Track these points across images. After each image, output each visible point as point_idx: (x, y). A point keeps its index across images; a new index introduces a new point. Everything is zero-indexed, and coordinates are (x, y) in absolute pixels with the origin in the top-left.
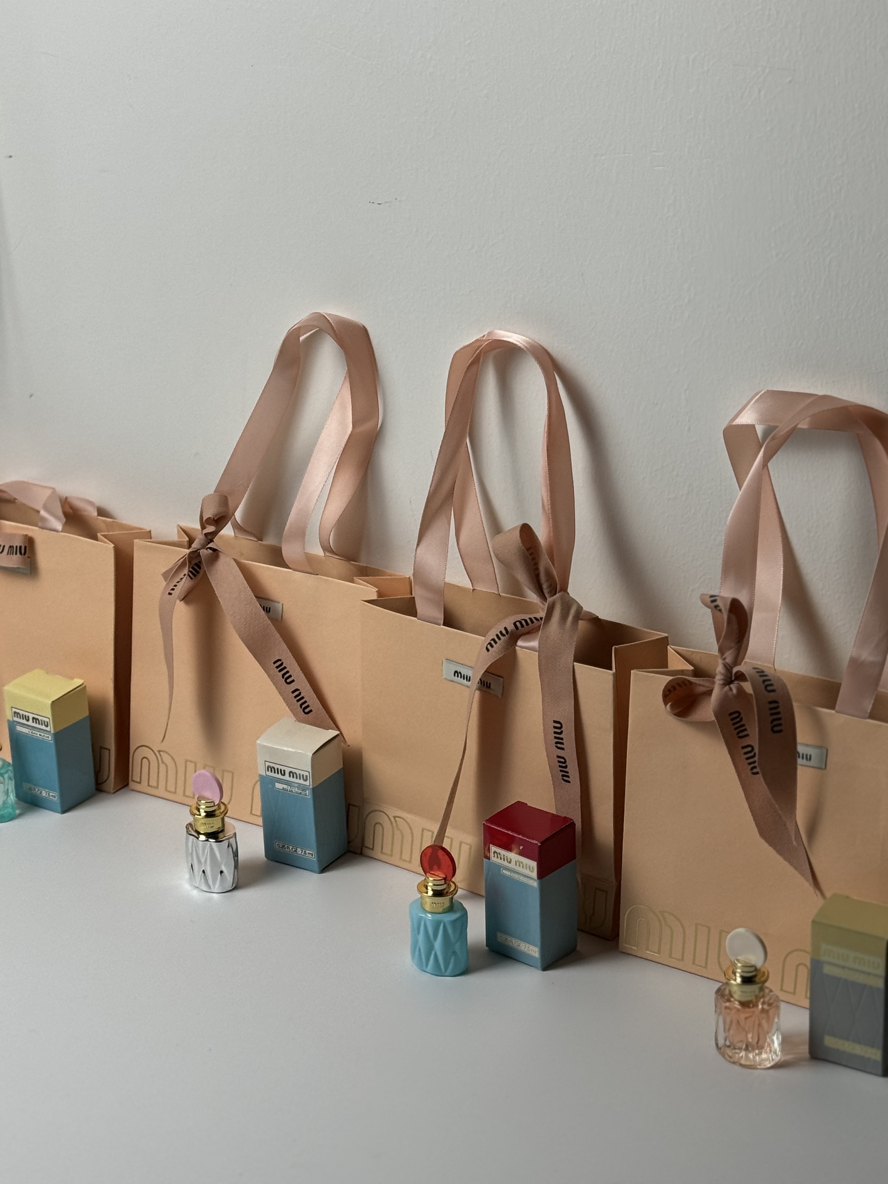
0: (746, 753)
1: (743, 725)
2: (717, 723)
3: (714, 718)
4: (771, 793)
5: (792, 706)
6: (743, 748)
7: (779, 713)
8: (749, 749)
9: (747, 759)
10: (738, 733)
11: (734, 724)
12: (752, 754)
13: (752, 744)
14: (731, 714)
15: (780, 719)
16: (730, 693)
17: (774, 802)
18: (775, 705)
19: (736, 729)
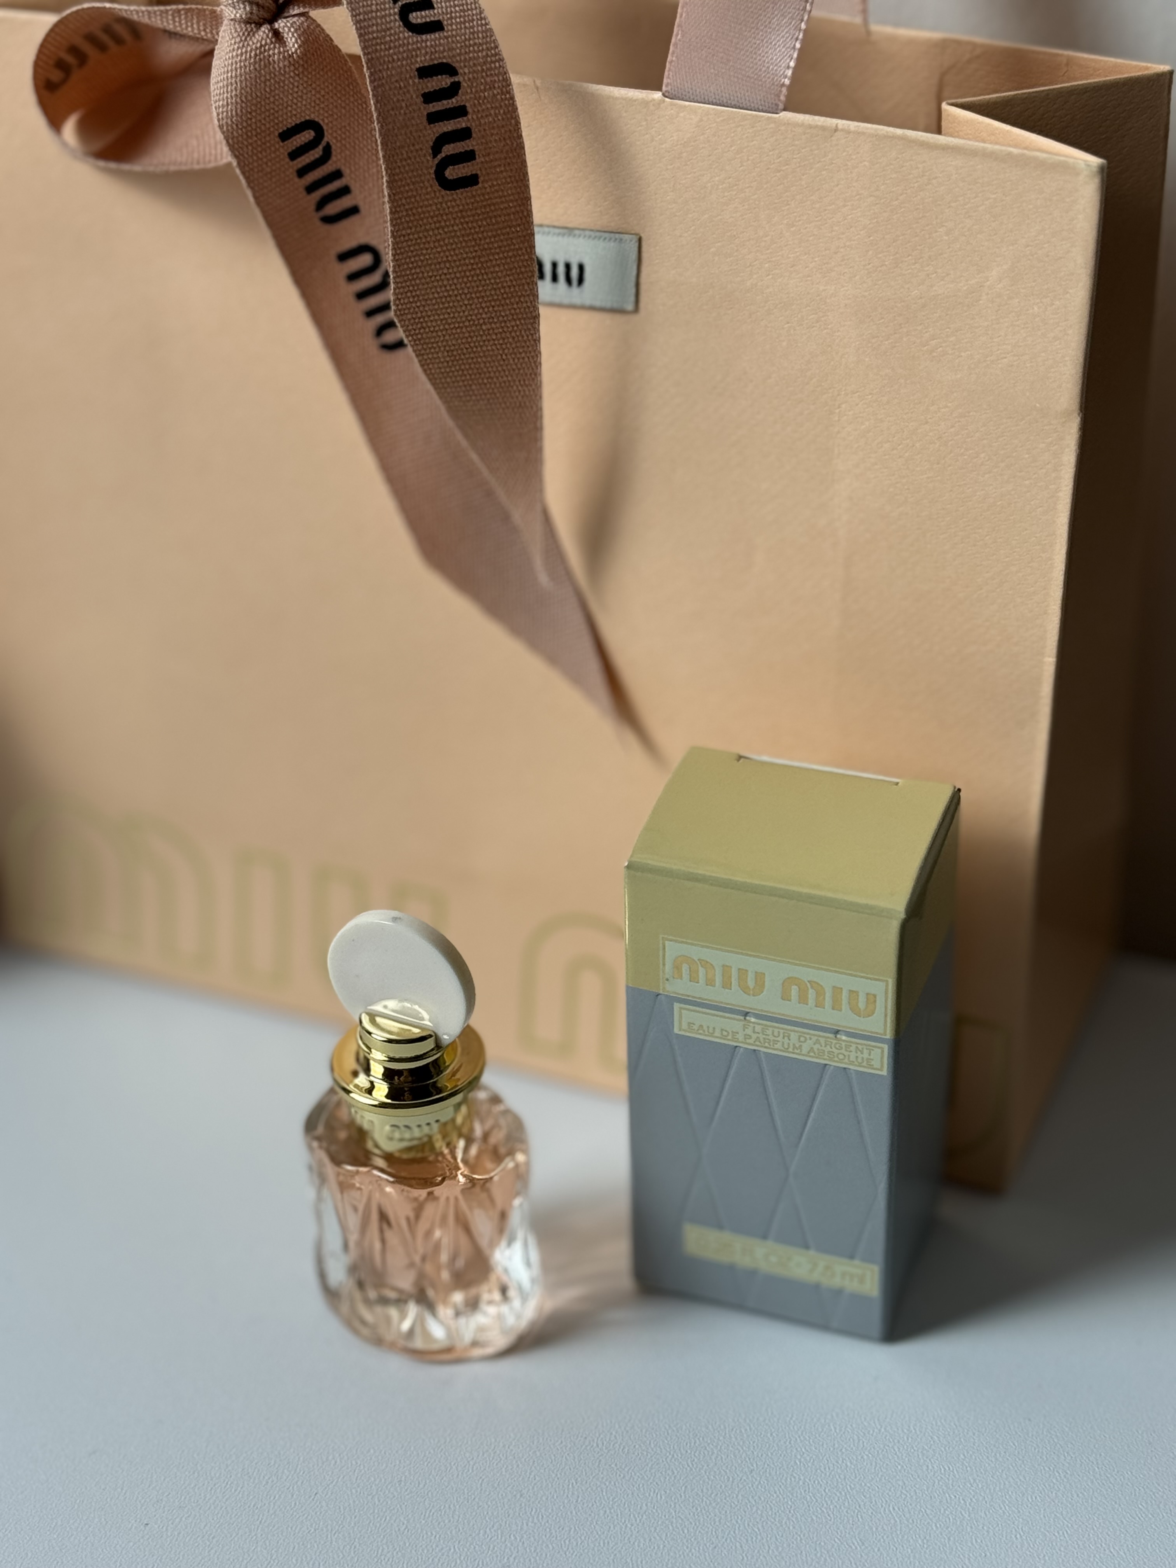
0: (353, 277)
1: (337, 174)
2: (238, 171)
3: (225, 156)
4: (450, 409)
5: (507, 83)
6: (344, 257)
7: (461, 111)
8: (366, 259)
9: (361, 295)
10: (321, 204)
11: (302, 172)
12: (374, 279)
13: (374, 242)
14: (285, 136)
15: (465, 134)
16: (275, 52)
17: (464, 443)
18: (443, 81)
19: (311, 189)
